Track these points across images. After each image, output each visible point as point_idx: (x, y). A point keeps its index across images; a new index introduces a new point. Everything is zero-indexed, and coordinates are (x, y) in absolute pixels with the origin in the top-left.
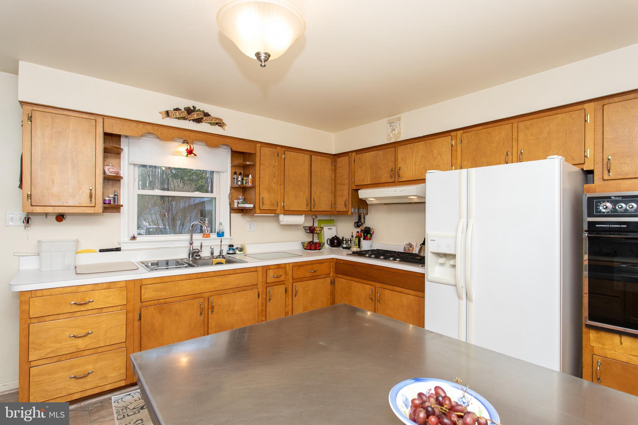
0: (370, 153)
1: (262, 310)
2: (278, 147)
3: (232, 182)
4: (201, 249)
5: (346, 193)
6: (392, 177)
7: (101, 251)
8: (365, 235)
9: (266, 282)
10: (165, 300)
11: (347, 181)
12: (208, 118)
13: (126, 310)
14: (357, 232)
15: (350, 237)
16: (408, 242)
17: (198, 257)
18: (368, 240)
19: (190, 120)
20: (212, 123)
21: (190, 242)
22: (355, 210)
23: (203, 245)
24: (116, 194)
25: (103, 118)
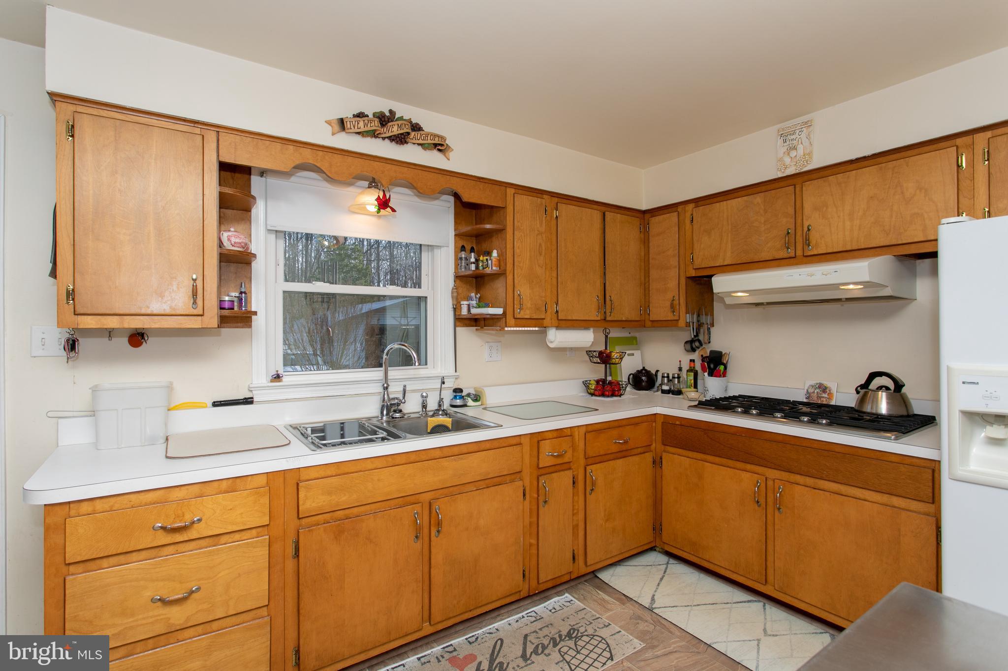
0: (729, 202)
1: (531, 523)
2: (545, 196)
3: (457, 266)
4: (404, 398)
5: (673, 284)
6: (788, 248)
7: (216, 404)
8: (712, 366)
9: (538, 465)
10: (347, 512)
11: (674, 262)
12: (419, 135)
13: (268, 537)
14: (691, 361)
15: (676, 371)
16: (815, 382)
17: (397, 413)
18: (720, 376)
19: (384, 139)
20: (426, 145)
21: (384, 385)
22: (693, 318)
23: (407, 389)
24: (243, 290)
25: (218, 132)
